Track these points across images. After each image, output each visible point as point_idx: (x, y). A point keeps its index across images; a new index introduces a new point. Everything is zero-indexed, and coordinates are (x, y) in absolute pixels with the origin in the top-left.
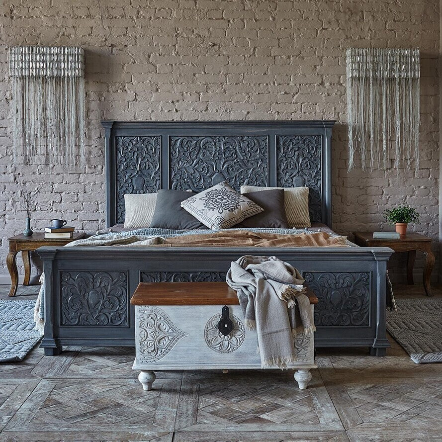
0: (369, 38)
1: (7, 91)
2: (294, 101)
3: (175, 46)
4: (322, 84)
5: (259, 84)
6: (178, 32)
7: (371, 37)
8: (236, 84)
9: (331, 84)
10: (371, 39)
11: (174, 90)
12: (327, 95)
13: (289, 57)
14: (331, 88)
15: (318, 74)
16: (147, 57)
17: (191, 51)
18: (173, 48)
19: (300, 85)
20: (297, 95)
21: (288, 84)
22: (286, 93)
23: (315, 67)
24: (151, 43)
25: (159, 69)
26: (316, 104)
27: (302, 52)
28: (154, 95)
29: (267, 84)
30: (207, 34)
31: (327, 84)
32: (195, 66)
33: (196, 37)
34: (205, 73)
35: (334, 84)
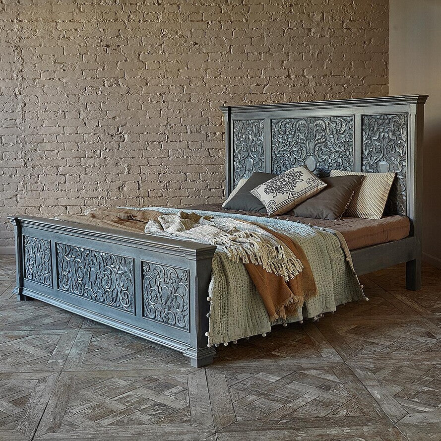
0: (328, 36)
1: (16, 87)
2: (264, 91)
3: (161, 45)
4: (289, 76)
5: (235, 77)
6: (164, 33)
7: (330, 35)
8: (215, 78)
9: (296, 77)
10: (331, 37)
11: (161, 84)
12: (293, 86)
13: (260, 53)
14: (296, 80)
15: (285, 68)
16: (137, 55)
17: (176, 50)
18: (160, 47)
19: (270, 77)
20: (267, 87)
21: (259, 77)
22: (258, 85)
23: (283, 62)
24: (140, 43)
25: (148, 66)
26: (284, 94)
27: (271, 49)
28: (144, 88)
29: (241, 77)
30: (189, 35)
31: (293, 77)
32: (178, 63)
33: (180, 37)
34: (188, 68)
35: (298, 76)
